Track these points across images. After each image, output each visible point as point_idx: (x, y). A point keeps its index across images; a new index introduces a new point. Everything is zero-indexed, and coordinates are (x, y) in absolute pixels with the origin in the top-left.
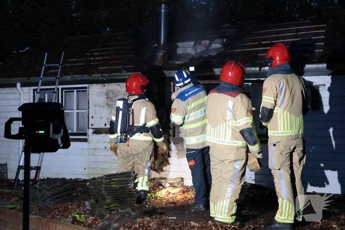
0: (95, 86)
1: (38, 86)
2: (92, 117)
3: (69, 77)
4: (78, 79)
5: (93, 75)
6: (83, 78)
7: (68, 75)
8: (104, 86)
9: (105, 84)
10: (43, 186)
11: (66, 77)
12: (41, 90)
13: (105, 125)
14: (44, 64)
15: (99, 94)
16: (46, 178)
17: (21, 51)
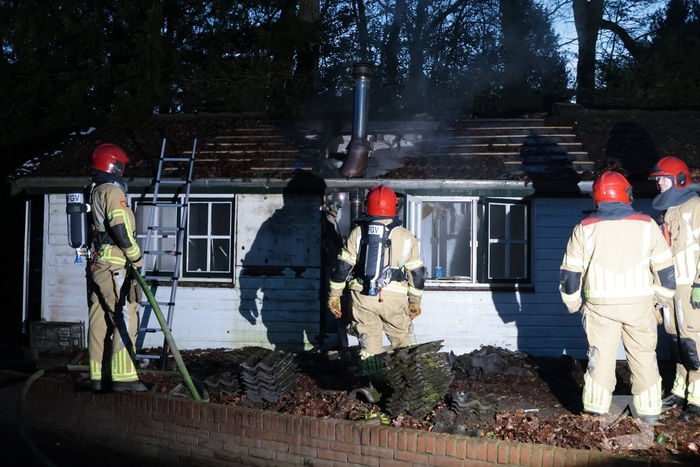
0: (248, 197)
1: (153, 193)
2: (243, 248)
3: (207, 181)
4: (223, 184)
5: (253, 180)
6: (233, 184)
7: (207, 176)
8: (265, 198)
9: (267, 195)
10: (258, 366)
11: (202, 180)
12: (159, 199)
13: (266, 261)
14: (162, 156)
15: (256, 211)
16: (156, 347)
17: (84, 133)
